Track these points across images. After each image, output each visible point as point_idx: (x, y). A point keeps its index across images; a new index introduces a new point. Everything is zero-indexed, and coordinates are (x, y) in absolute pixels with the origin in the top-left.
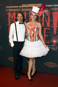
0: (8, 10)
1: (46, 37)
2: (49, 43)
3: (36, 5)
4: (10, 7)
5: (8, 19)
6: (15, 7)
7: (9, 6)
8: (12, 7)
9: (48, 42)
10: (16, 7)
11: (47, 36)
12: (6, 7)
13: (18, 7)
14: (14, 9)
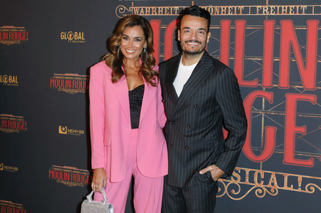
0: (126, 12)
1: (298, 135)
2: (310, 163)
9: (306, 158)
11: (303, 130)
14: (153, 8)
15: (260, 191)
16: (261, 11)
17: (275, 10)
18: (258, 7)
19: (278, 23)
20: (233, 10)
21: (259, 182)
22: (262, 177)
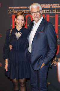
0: (11, 12)
3: (52, 5)
4: (15, 8)
5: (12, 24)
6: (22, 7)
7: (13, 6)
8: (18, 8)
10: (24, 7)
12: (9, 8)
13: (26, 7)
14: (20, 11)
15: (55, 64)
16: (54, 12)
17: (58, 11)
18: (53, 10)
19: (59, 15)
20: (45, 11)
21: (55, 61)
22: (56, 60)
